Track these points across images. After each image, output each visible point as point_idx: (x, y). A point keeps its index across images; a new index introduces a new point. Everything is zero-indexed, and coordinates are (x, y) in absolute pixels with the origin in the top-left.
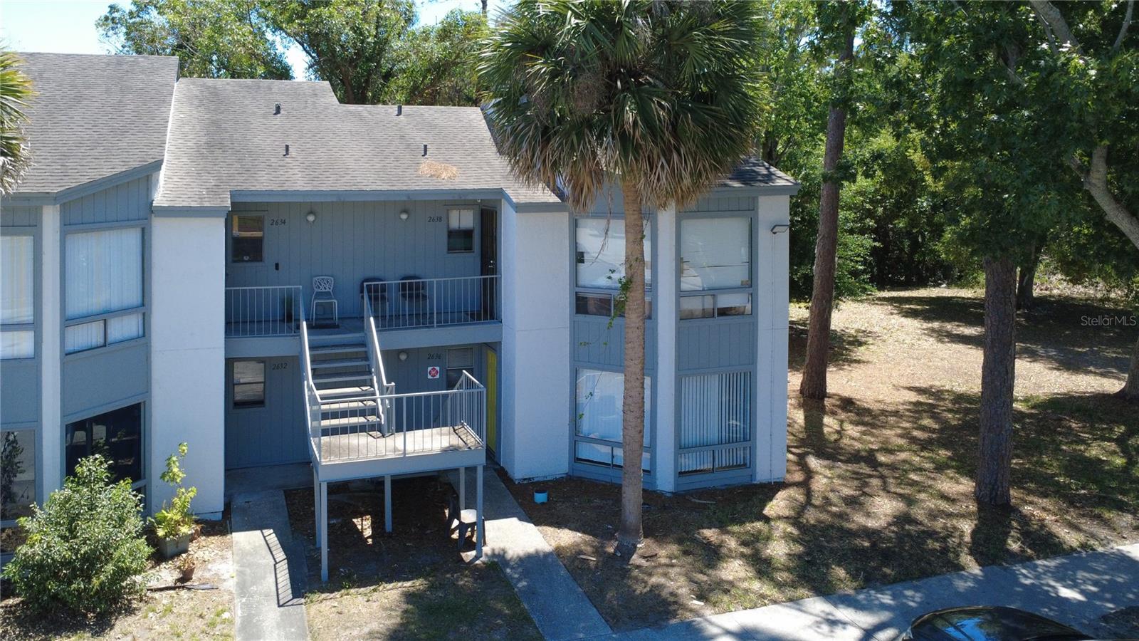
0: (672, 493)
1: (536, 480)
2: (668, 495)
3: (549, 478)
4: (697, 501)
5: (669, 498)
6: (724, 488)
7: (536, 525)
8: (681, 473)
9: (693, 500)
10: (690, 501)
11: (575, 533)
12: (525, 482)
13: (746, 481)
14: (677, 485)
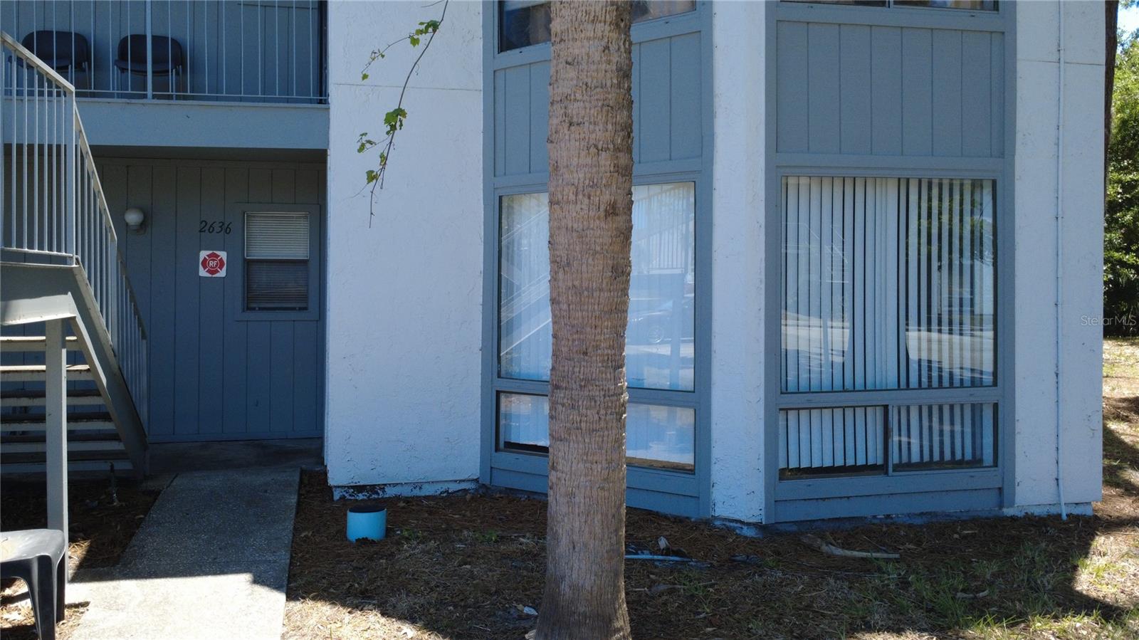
0: (757, 526)
1: (390, 492)
2: (749, 532)
3: (428, 490)
4: (839, 552)
5: (752, 541)
6: (919, 521)
7: (291, 596)
8: (787, 474)
9: (825, 548)
10: (816, 551)
11: (397, 624)
12: (361, 497)
13: (983, 505)
14: (774, 502)
